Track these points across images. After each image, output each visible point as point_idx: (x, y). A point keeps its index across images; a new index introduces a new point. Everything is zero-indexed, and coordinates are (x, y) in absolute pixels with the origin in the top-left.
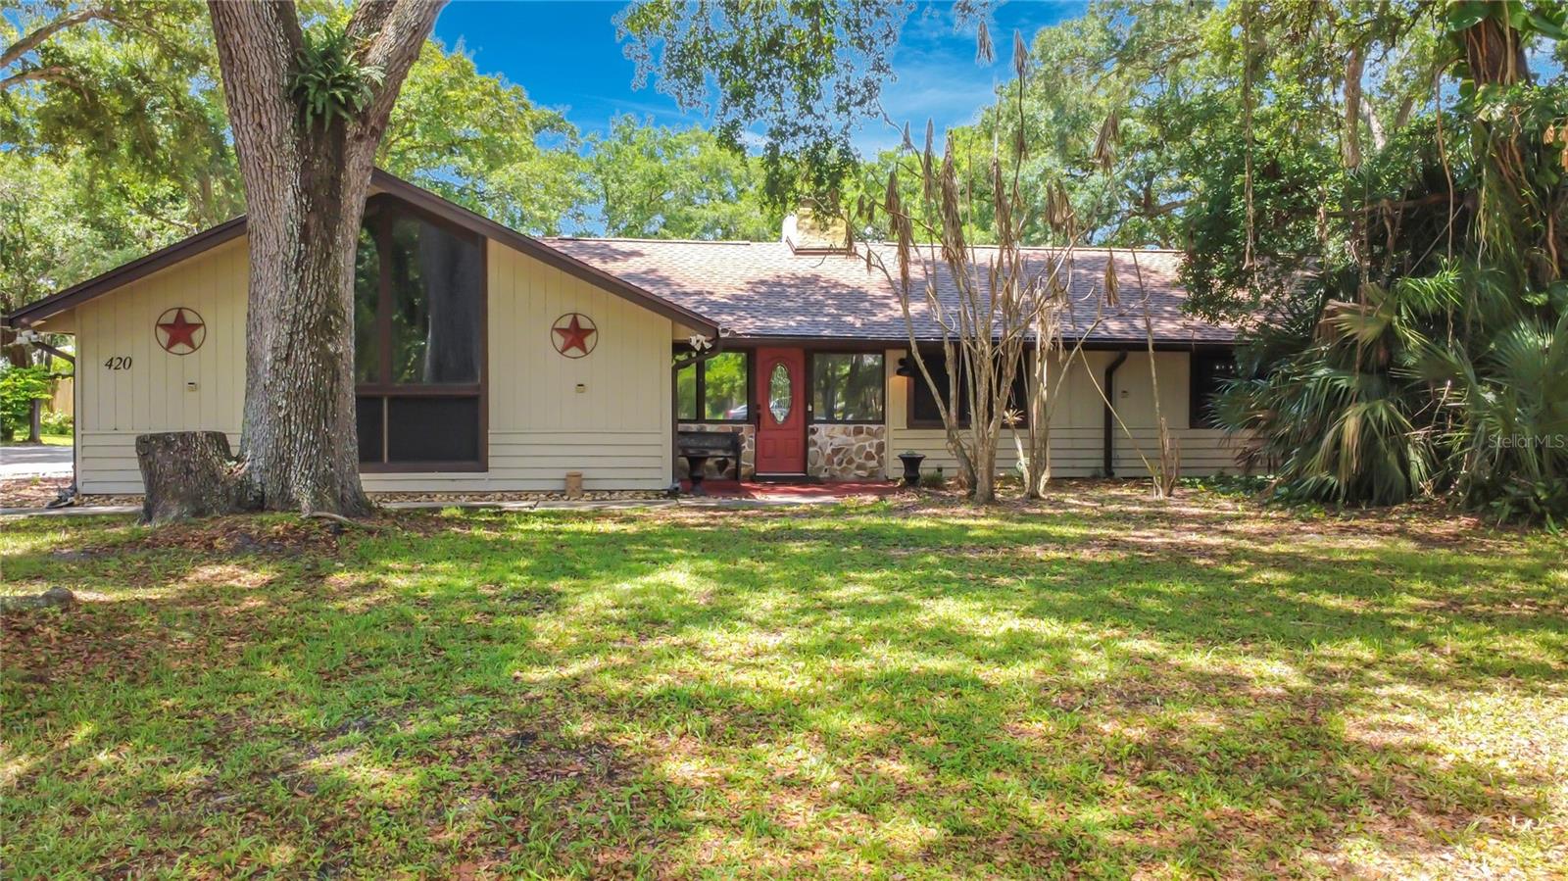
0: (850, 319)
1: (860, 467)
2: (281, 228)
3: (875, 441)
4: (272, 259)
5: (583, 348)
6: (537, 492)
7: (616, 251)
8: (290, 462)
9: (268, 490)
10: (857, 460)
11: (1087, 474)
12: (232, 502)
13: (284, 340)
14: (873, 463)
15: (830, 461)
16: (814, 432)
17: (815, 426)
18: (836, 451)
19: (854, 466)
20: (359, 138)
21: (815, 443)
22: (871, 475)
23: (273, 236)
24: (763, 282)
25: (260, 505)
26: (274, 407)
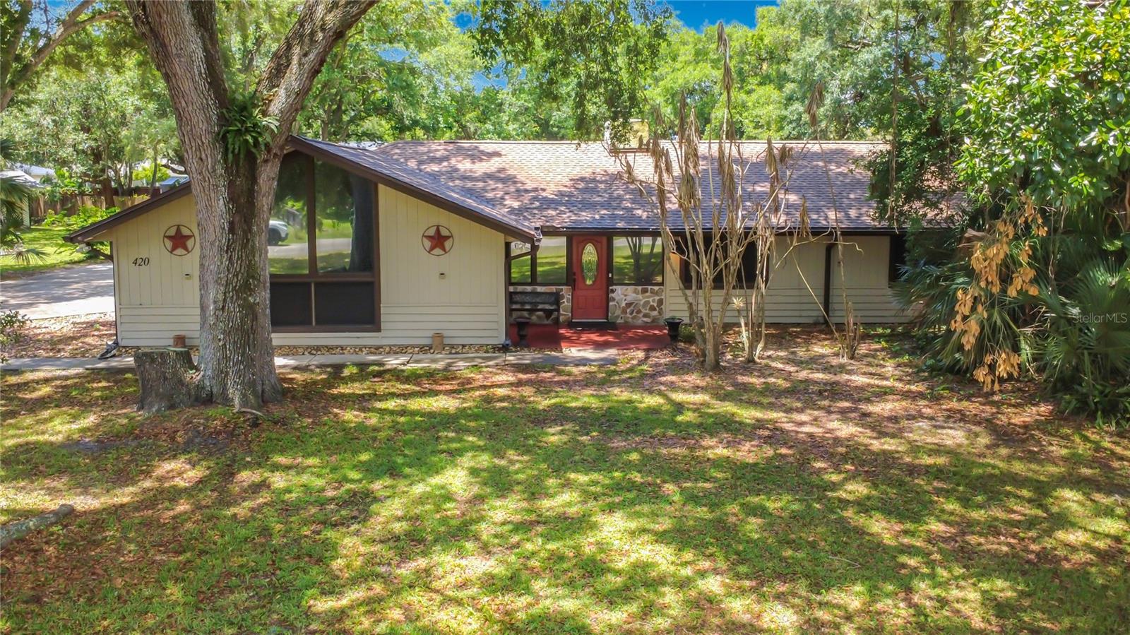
0: (639, 212)
1: (646, 316)
2: (217, 224)
3: (657, 298)
4: (212, 244)
5: (444, 249)
6: (413, 346)
7: (482, 152)
8: (227, 374)
9: (215, 390)
10: (643, 311)
11: (810, 321)
12: (192, 399)
13: (221, 297)
14: (655, 313)
15: (624, 311)
16: (613, 291)
17: (614, 287)
18: (629, 305)
19: (641, 315)
20: (266, 161)
21: (614, 299)
22: (653, 321)
23: (212, 229)
24: (582, 179)
25: (209, 400)
26: (215, 339)
